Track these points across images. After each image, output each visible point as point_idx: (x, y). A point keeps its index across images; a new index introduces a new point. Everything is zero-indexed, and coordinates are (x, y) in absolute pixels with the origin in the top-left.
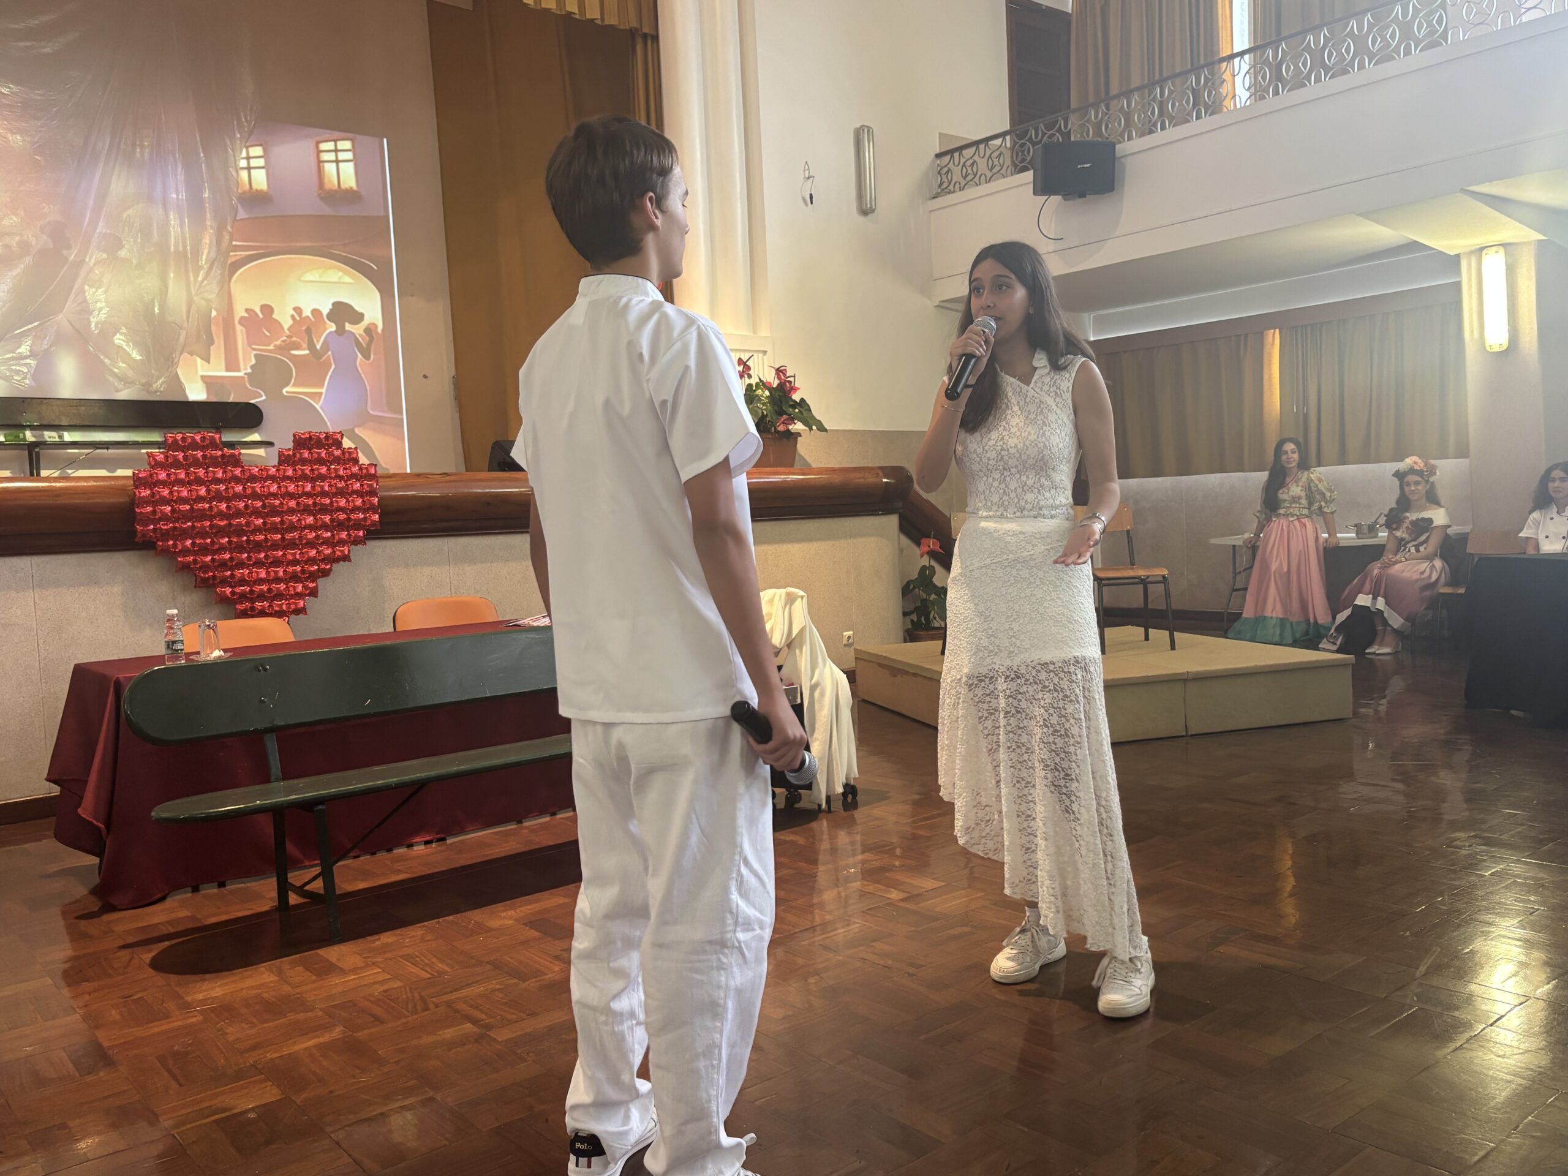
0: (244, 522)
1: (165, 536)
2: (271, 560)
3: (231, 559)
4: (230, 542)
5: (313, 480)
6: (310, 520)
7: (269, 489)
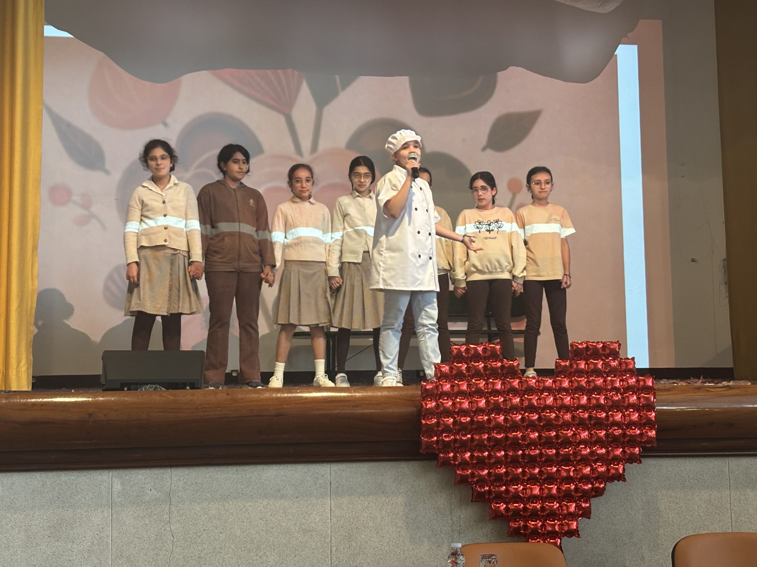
0: (520, 436)
1: (447, 447)
2: (545, 476)
3: (507, 473)
4: (506, 455)
5: (589, 392)
6: (585, 435)
7: (545, 402)
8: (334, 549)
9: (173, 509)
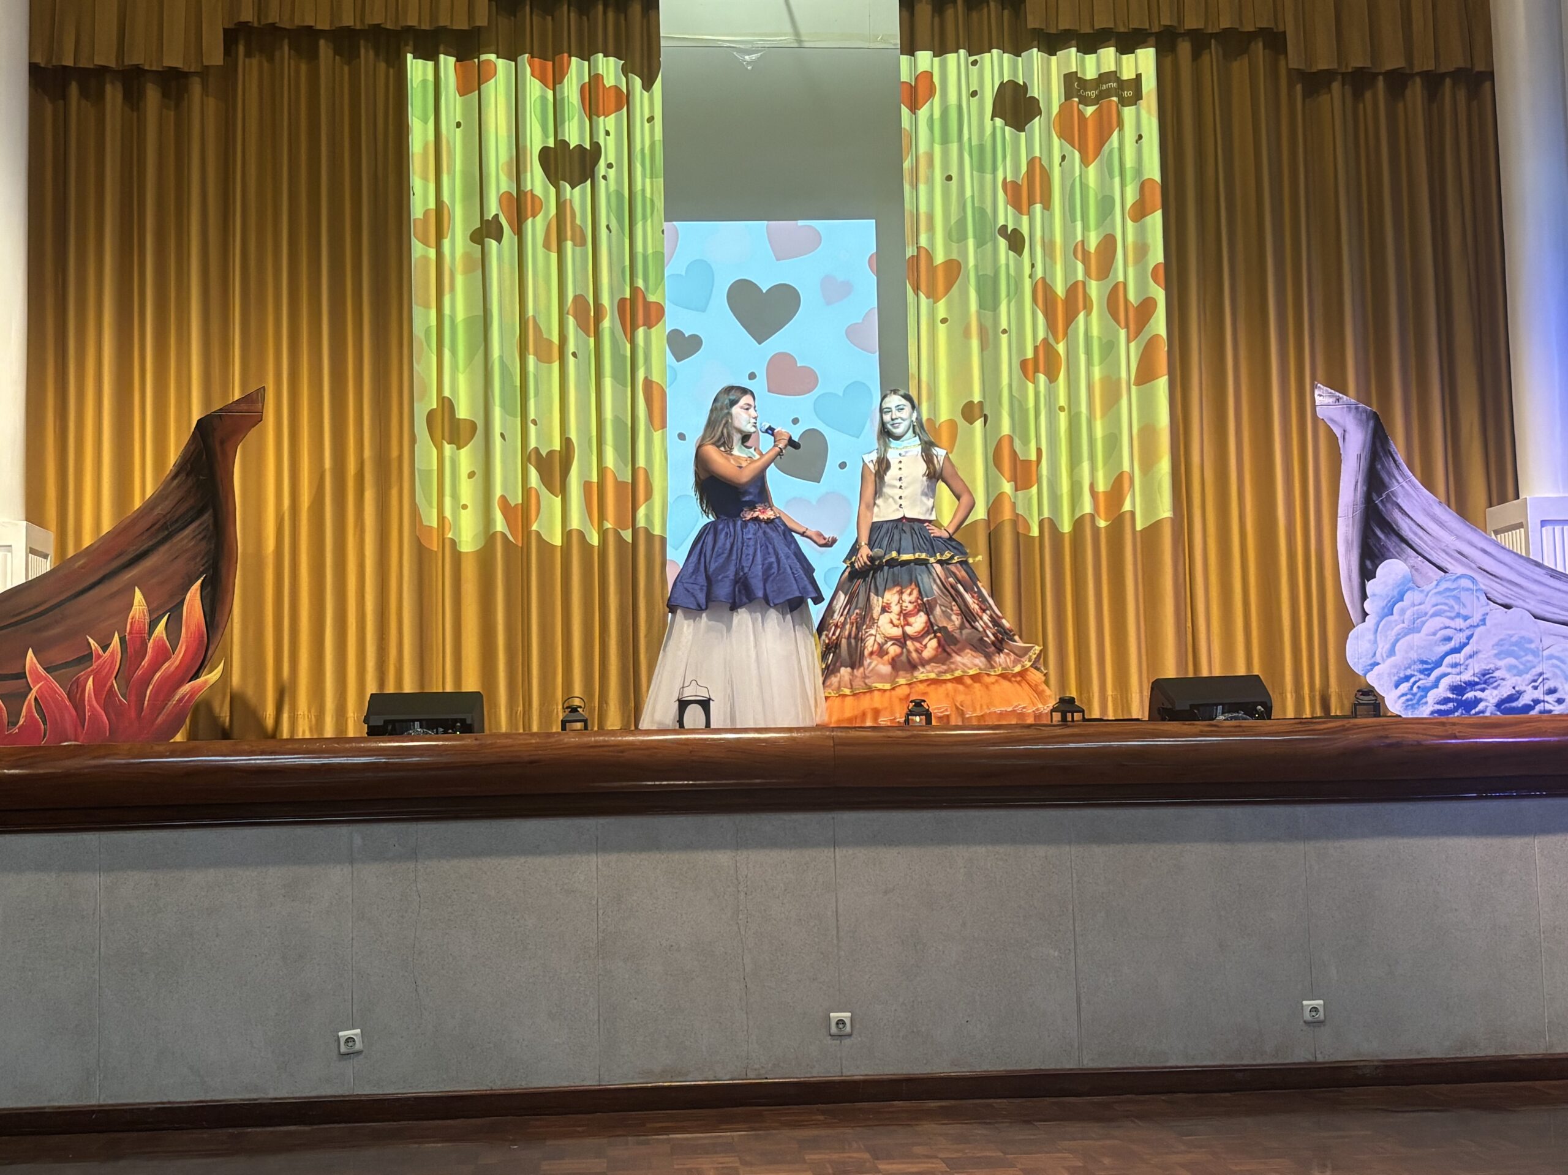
8: (601, 912)
9: (419, 867)
